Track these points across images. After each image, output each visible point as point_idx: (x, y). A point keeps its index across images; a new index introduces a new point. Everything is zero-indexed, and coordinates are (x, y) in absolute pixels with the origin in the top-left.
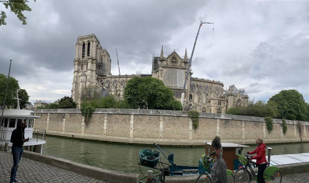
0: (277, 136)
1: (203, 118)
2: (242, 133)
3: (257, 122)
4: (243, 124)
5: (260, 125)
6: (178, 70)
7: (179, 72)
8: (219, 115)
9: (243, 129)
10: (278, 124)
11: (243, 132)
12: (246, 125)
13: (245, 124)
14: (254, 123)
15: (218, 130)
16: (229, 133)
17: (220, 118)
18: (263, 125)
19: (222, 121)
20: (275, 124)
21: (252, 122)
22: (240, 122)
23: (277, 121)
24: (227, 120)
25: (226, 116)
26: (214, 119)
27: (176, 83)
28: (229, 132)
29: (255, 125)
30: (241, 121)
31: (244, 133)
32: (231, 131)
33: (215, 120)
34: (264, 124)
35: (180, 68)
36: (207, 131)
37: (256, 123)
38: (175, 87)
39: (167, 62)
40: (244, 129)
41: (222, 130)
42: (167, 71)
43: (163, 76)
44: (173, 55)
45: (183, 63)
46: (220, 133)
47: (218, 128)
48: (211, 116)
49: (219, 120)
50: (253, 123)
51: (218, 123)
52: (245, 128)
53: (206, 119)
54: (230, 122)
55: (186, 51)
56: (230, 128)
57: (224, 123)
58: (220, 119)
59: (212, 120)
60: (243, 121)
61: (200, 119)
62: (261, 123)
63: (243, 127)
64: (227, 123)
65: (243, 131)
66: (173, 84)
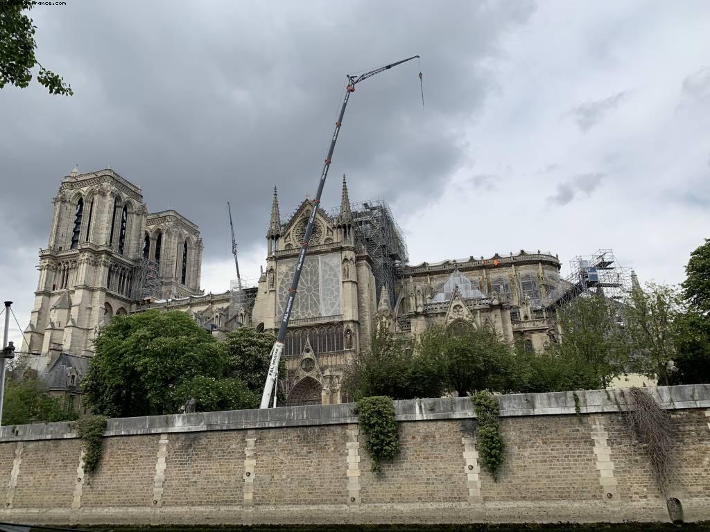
0: (431, 487)
1: (119, 438)
2: (245, 477)
3: (317, 429)
4: (251, 441)
5: (329, 438)
6: (320, 257)
7: (325, 264)
8: (167, 422)
9: (249, 464)
10: (446, 426)
11: (249, 474)
12: (263, 448)
13: (259, 441)
14: (299, 432)
15: (158, 472)
16: (196, 482)
17: (171, 430)
18: (346, 438)
19: (178, 439)
20: (422, 428)
21: (289, 430)
22: (239, 436)
23: (432, 410)
24: (192, 436)
25: (189, 421)
26: (150, 437)
27: (316, 304)
28: (194, 479)
29: (305, 440)
30: (241, 432)
31: (249, 480)
32: (204, 474)
33: (155, 438)
34: (353, 432)
35: (326, 252)
36: (127, 478)
37: (309, 431)
38: (313, 318)
39: (288, 239)
40: (253, 462)
41: (174, 473)
42: (287, 268)
43: (278, 289)
44: (304, 211)
45: (335, 232)
46: (166, 483)
47: (161, 465)
48: (143, 427)
49: (165, 437)
50: (292, 434)
51: (164, 449)
52: (256, 456)
53: (125, 439)
54: (204, 441)
55: (345, 186)
56: (201, 464)
57: (181, 448)
58: (169, 433)
59: (146, 439)
60: (250, 433)
61: (109, 441)
62: (339, 430)
63: (248, 454)
64: (190, 445)
65: (247, 470)
66: (307, 309)
